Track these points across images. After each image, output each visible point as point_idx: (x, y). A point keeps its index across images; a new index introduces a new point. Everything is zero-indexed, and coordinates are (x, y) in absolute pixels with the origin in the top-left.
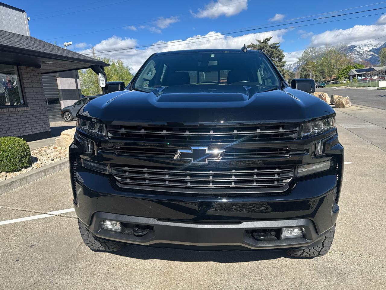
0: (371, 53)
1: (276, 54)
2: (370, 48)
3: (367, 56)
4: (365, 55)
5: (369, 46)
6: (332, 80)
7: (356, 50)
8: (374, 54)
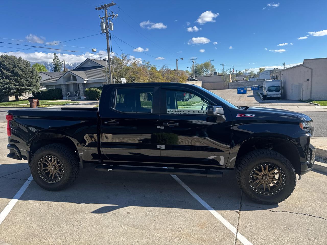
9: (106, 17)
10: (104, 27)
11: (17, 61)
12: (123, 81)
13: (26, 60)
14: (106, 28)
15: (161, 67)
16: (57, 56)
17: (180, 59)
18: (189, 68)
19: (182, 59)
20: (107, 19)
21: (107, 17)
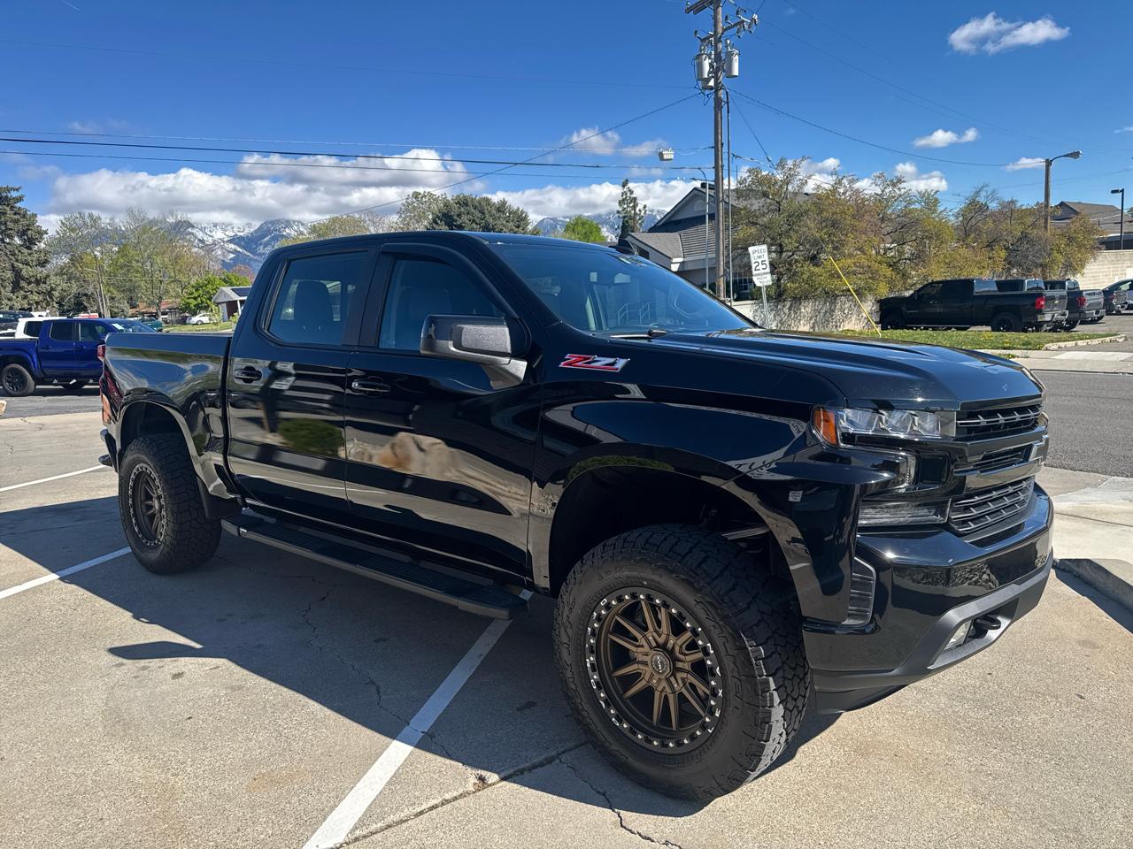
0: (232, 246)
1: (16, 222)
2: (227, 233)
3: (223, 254)
4: (219, 252)
5: (224, 226)
6: (163, 314)
7: (192, 234)
8: (241, 250)
9: (716, 32)
10: (706, 68)
11: (494, 212)
12: (756, 254)
13: (518, 209)
14: (715, 71)
15: (967, 195)
16: (630, 191)
17: (1065, 156)
18: (1122, 191)
19: (1075, 155)
20: (721, 37)
21: (720, 30)
